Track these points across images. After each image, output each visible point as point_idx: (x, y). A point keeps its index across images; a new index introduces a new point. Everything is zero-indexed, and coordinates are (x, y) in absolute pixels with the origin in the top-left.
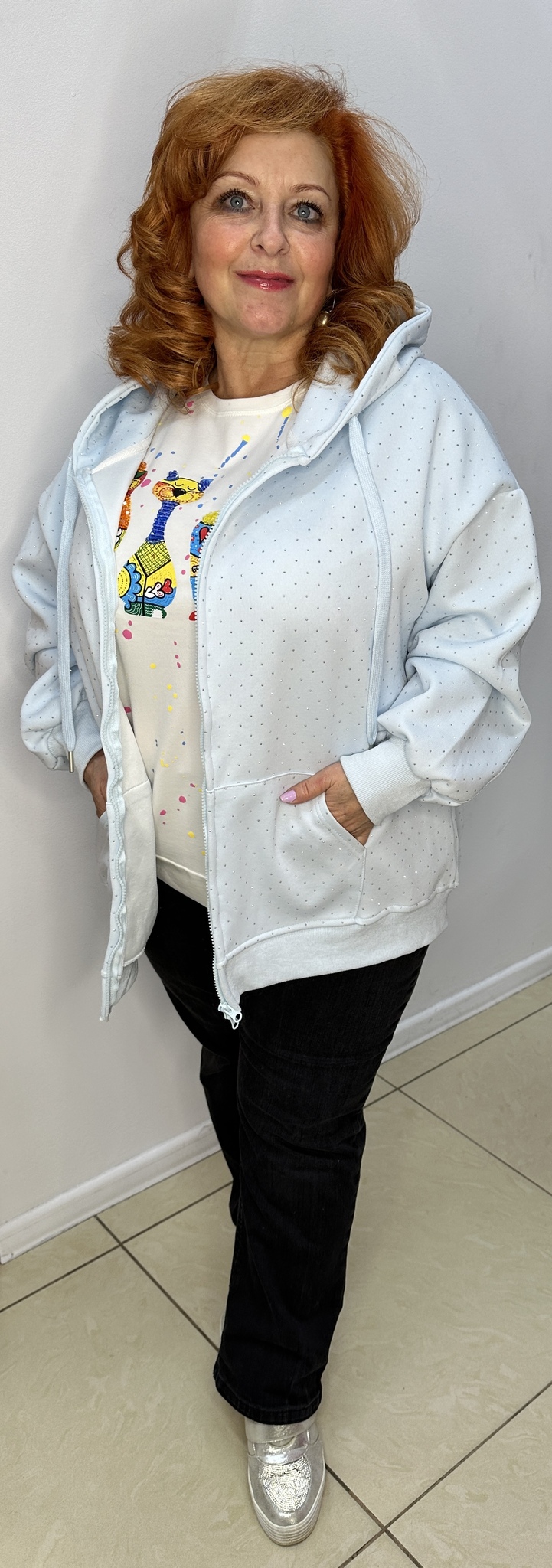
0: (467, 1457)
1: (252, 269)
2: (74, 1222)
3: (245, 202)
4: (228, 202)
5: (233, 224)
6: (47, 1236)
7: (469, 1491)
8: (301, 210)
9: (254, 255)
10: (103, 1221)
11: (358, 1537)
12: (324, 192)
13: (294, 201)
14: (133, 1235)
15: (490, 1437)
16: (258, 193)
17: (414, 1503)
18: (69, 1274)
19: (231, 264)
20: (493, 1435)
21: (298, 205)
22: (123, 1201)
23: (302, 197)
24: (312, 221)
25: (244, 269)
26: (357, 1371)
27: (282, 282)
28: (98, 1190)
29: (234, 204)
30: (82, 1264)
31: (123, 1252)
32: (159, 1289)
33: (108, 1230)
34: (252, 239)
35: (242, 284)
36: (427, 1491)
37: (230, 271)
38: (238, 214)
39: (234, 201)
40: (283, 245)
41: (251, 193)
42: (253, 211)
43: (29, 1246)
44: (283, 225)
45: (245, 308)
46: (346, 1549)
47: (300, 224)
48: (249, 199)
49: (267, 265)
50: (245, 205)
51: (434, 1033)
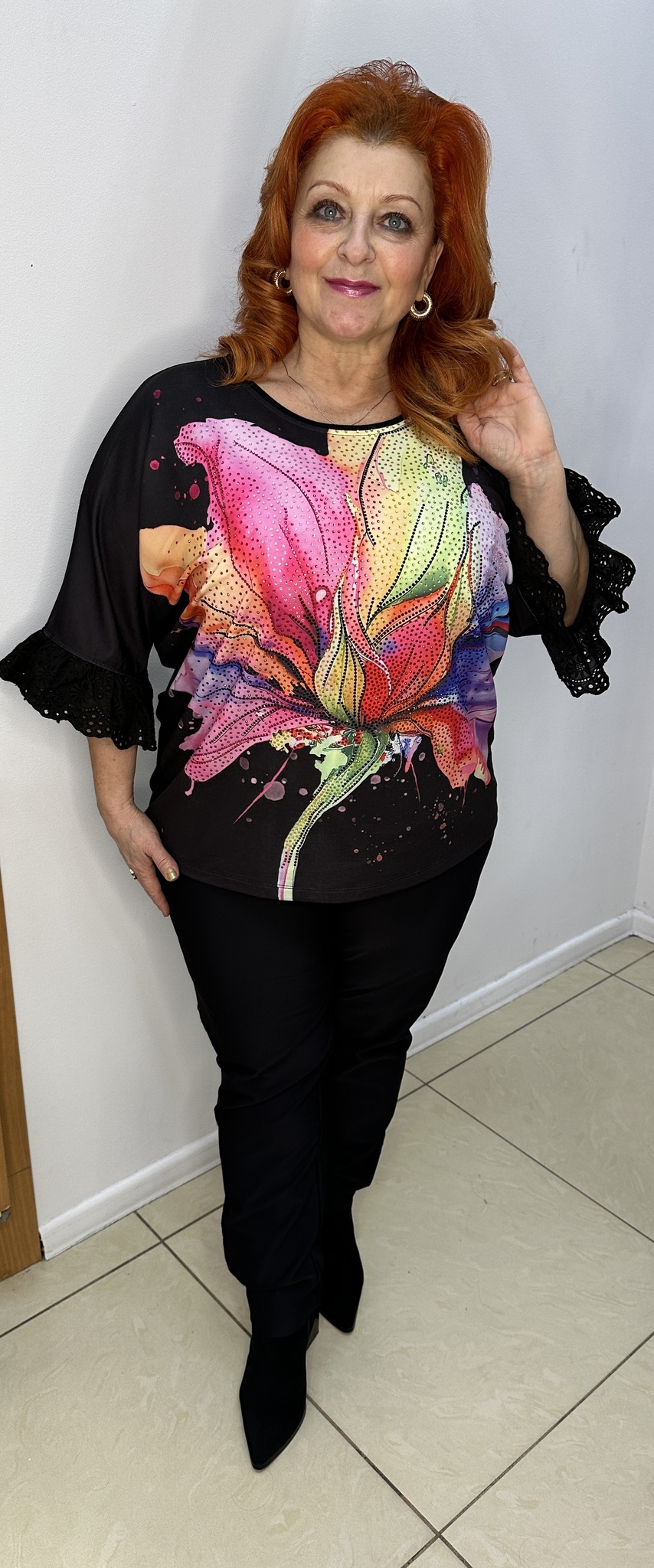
0: (516, 1462)
1: (338, 276)
2: (116, 1218)
3: (338, 213)
4: (322, 212)
5: (324, 232)
6: (90, 1232)
7: (519, 1498)
8: (392, 220)
9: (339, 263)
10: (143, 1217)
11: (413, 1543)
12: (417, 204)
13: (384, 211)
14: (175, 1231)
15: (537, 1443)
16: (349, 203)
17: (466, 1508)
18: (113, 1271)
19: (319, 270)
20: (540, 1440)
21: (389, 215)
22: (160, 1197)
23: (393, 207)
24: (400, 231)
25: (330, 276)
26: (402, 1374)
27: (368, 288)
28: (138, 1186)
29: (327, 214)
30: (124, 1261)
31: (165, 1249)
32: (202, 1288)
33: (148, 1226)
34: (339, 247)
35: (329, 290)
36: (478, 1497)
37: (320, 278)
38: (330, 224)
39: (328, 210)
40: (369, 253)
41: (344, 204)
42: (344, 221)
43: (72, 1242)
44: (370, 233)
45: (329, 312)
46: (402, 1555)
47: (391, 236)
48: (342, 210)
49: (353, 274)
50: (338, 215)
51: (459, 1027)
